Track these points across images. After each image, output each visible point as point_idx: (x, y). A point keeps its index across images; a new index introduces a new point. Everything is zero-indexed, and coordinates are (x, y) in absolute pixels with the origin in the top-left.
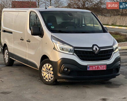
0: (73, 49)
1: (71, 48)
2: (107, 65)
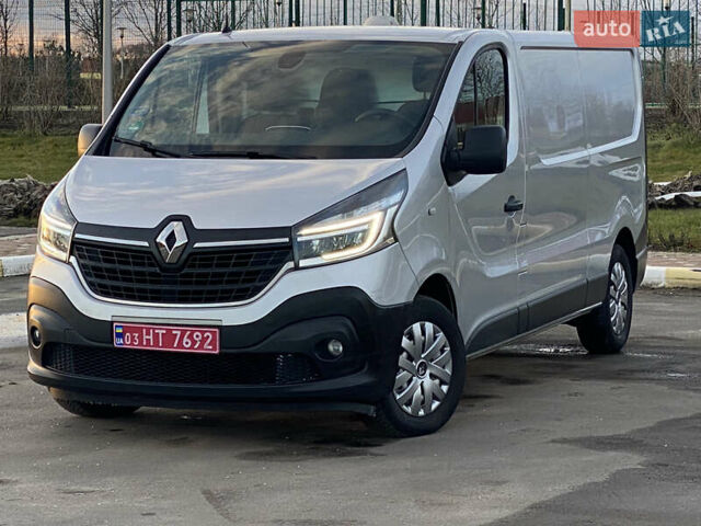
2: (220, 327)
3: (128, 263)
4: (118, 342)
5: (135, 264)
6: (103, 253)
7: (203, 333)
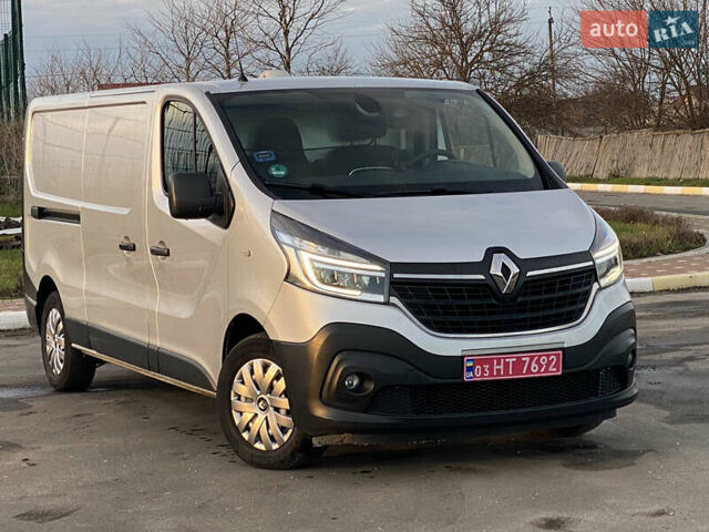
0: (383, 275)
1: (377, 270)
2: (563, 349)
3: (462, 297)
4: (468, 376)
5: (471, 298)
6: (431, 290)
7: (548, 356)
